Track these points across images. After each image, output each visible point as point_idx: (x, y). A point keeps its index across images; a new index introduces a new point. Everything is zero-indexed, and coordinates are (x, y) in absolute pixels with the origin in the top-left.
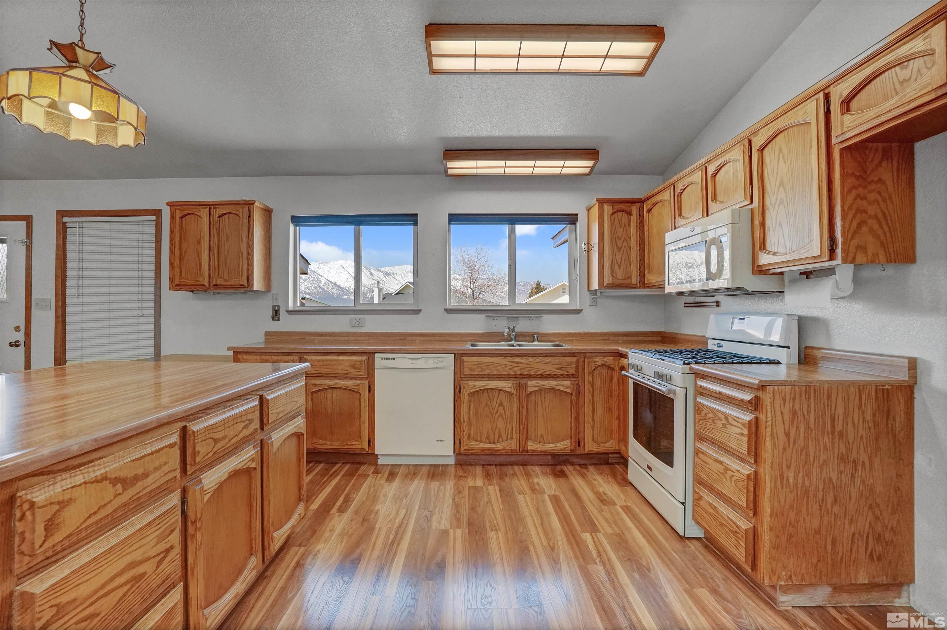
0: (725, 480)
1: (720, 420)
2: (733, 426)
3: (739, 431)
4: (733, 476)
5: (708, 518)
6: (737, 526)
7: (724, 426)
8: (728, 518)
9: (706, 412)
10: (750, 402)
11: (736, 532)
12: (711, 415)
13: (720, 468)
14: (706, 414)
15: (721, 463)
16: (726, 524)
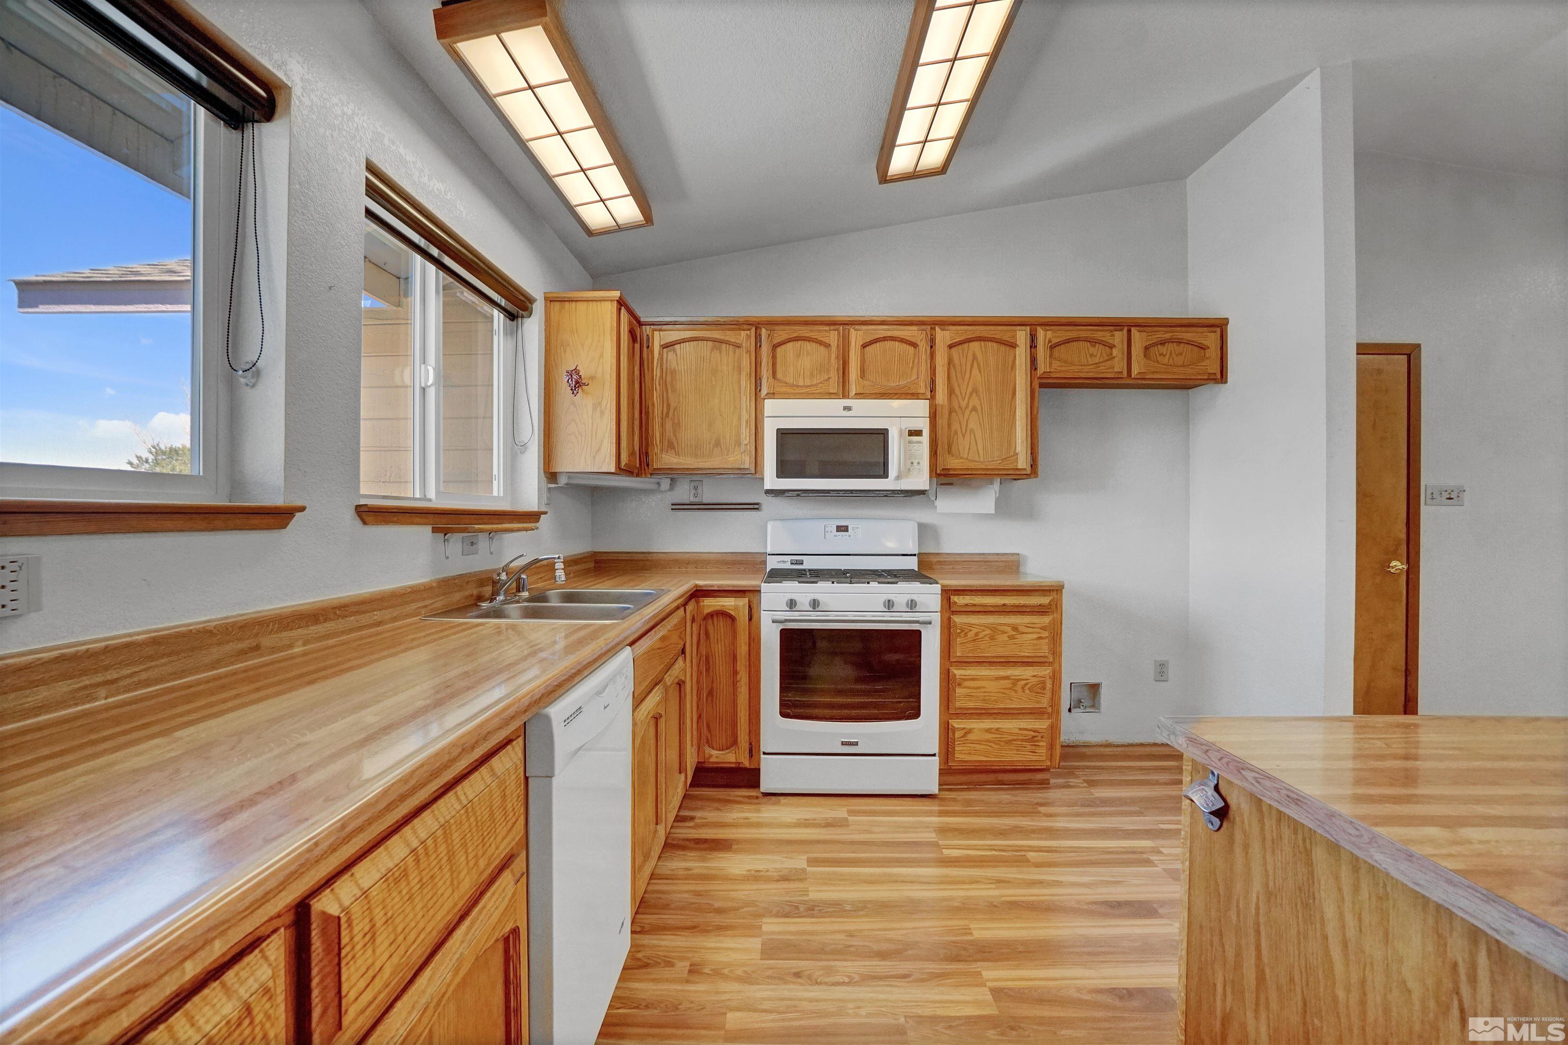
0: (1014, 694)
1: (1004, 632)
2: (1026, 633)
3: (1035, 636)
4: (1027, 684)
5: (984, 747)
6: (1034, 731)
7: (1012, 637)
8: (1020, 729)
9: (977, 630)
10: (1050, 604)
11: (1034, 737)
12: (988, 632)
13: (1007, 683)
14: (977, 634)
15: (1007, 678)
16: (1014, 738)
